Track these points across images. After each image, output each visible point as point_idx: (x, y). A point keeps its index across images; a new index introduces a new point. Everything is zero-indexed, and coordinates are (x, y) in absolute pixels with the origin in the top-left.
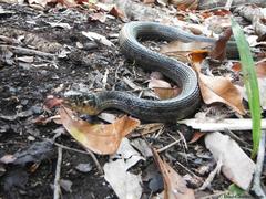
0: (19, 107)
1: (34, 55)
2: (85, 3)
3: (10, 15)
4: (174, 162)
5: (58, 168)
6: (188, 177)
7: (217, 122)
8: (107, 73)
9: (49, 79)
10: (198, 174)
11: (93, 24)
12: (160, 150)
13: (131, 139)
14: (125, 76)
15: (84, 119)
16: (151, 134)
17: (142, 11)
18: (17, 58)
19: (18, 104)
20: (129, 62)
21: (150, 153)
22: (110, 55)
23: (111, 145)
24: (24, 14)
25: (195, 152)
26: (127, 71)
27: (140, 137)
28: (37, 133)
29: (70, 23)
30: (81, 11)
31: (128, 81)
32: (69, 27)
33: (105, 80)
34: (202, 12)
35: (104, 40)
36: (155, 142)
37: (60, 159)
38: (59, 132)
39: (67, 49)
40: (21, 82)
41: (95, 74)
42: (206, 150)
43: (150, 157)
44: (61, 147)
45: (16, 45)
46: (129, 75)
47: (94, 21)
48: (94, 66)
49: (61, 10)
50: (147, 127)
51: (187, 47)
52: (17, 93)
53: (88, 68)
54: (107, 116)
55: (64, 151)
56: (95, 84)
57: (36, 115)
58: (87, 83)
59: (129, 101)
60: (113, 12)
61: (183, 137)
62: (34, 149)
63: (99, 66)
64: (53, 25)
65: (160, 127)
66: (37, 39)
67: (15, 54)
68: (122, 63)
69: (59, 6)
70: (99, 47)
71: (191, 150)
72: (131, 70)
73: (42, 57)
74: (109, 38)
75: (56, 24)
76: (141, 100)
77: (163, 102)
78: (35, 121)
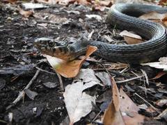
2: (93, 2)
5: (31, 82)
8: (93, 32)
14: (107, 34)
18: (38, 24)
19: (26, 45)
27: (104, 71)
33: (90, 36)
41: (84, 33)
46: (109, 34)
50: (114, 65)
53: (80, 29)
56: (82, 39)
58: (76, 37)
64: (69, 12)
68: (105, 27)
69: (76, 3)
72: (111, 31)
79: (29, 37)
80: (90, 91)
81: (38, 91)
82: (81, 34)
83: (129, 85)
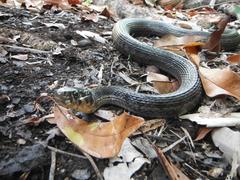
0: (11, 106)
1: (29, 53)
2: (79, 6)
3: (8, 17)
4: (181, 163)
7: (223, 116)
8: (102, 68)
9: (43, 76)
11: (86, 24)
12: (165, 150)
13: (132, 138)
14: (121, 70)
15: (80, 117)
16: (153, 131)
17: (133, 11)
18: (11, 57)
19: (10, 102)
20: (124, 57)
21: (154, 154)
22: (104, 51)
23: (111, 147)
24: (21, 16)
25: (203, 151)
26: (122, 66)
27: (142, 135)
28: (28, 135)
29: (65, 23)
30: (75, 12)
31: (124, 76)
32: (64, 27)
33: (100, 76)
34: (187, 11)
35: (98, 37)
36: (158, 141)
37: (53, 166)
38: (53, 132)
39: (62, 46)
40: (14, 80)
41: (90, 70)
42: (215, 149)
43: (155, 159)
44: (54, 150)
45: (11, 44)
46: (124, 70)
47: (88, 21)
48: (89, 62)
49: (56, 12)
50: (148, 123)
51: (180, 41)
52: (9, 92)
53: (83, 64)
54: (105, 114)
55: (58, 155)
56: (91, 80)
57: (28, 114)
58: (82, 79)
59: (127, 97)
60: (105, 13)
61: (187, 134)
62: (24, 155)
63: (95, 62)
64: (48, 25)
65: (162, 123)
66: (32, 37)
67: (9, 52)
68: (116, 58)
69: (54, 8)
70: (92, 43)
71: (198, 148)
72: (126, 65)
73: (36, 54)
74: (103, 36)
75: (52, 25)
76: (139, 95)
77: (163, 96)
78: (27, 121)
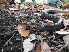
2: (37, 8)
4: (48, 43)
5: (11, 38)
6: (52, 48)
10: (57, 47)
11: (38, 12)
14: (41, 21)
19: (10, 24)
25: (58, 41)
33: (35, 21)
36: (44, 36)
53: (31, 18)
64: (27, 12)
79: (11, 21)
80: (33, 42)
81: (13, 41)
82: (31, 21)
83: (48, 40)
